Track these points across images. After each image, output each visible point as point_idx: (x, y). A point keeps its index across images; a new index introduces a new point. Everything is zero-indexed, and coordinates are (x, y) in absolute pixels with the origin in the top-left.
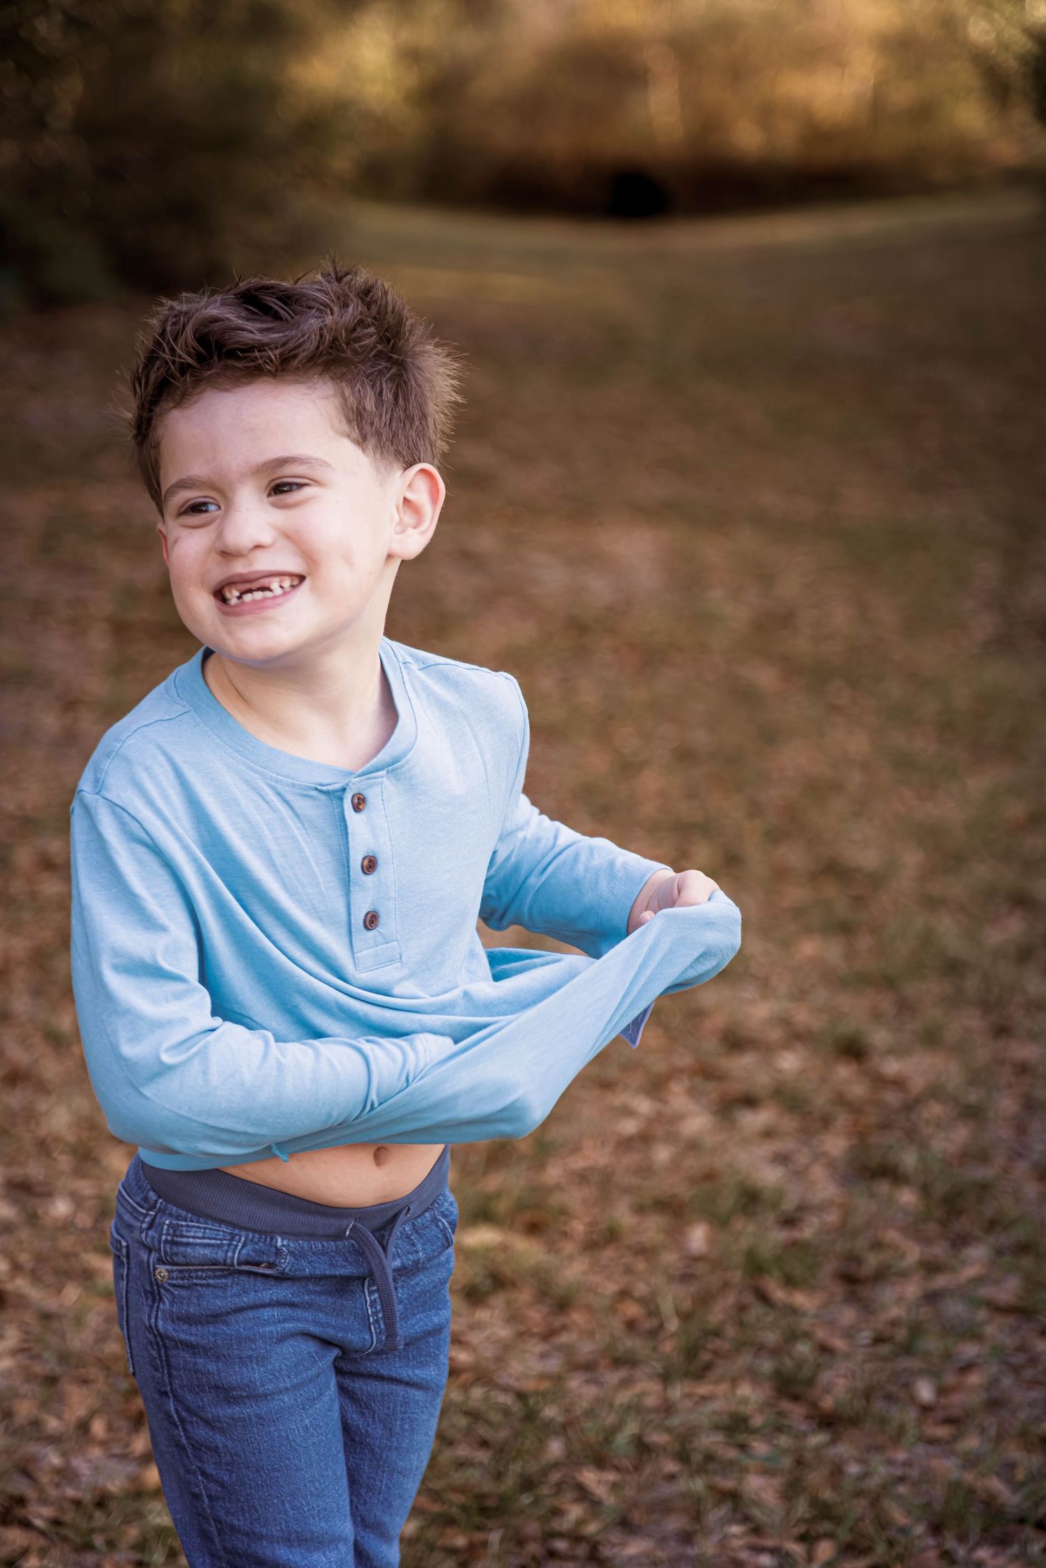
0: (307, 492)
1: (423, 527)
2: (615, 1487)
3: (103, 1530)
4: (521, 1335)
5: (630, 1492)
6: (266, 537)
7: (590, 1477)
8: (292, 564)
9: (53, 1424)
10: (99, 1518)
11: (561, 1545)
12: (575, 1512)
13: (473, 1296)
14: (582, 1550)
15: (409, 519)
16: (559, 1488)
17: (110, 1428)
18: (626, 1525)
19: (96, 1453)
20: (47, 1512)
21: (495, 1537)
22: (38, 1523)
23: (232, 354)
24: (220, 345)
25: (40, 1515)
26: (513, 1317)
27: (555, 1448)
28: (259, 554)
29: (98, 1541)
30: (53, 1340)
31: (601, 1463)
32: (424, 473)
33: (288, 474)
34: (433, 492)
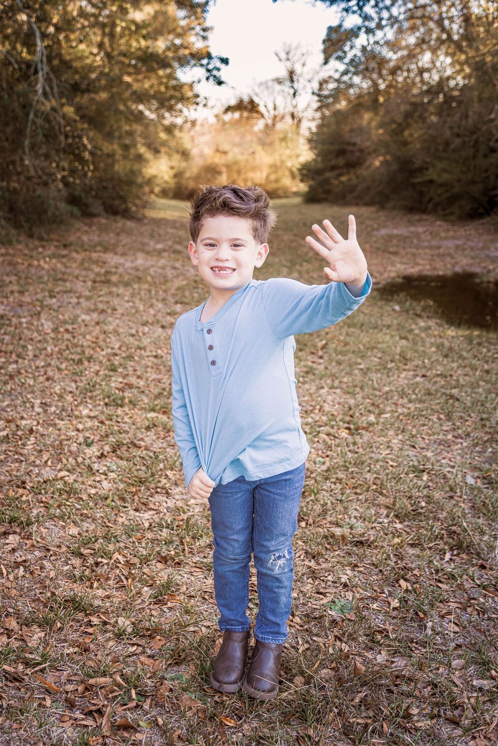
0: (242, 247)
1: (262, 259)
2: (174, 475)
3: (44, 489)
4: (158, 438)
5: (178, 476)
6: (229, 258)
7: (169, 473)
8: (234, 266)
9: (38, 462)
10: (44, 486)
11: (159, 490)
12: (164, 481)
13: (148, 428)
14: (164, 491)
15: (259, 257)
16: (161, 476)
17: (52, 462)
18: (176, 484)
19: (48, 469)
20: (31, 485)
21: (143, 488)
22: (28, 487)
23: (232, 209)
24: (228, 206)
25: (29, 485)
26: (156, 434)
27: (161, 466)
28: (226, 262)
29: (43, 492)
30: (43, 441)
31: (172, 469)
32: (265, 246)
33: (237, 242)
34: (266, 251)
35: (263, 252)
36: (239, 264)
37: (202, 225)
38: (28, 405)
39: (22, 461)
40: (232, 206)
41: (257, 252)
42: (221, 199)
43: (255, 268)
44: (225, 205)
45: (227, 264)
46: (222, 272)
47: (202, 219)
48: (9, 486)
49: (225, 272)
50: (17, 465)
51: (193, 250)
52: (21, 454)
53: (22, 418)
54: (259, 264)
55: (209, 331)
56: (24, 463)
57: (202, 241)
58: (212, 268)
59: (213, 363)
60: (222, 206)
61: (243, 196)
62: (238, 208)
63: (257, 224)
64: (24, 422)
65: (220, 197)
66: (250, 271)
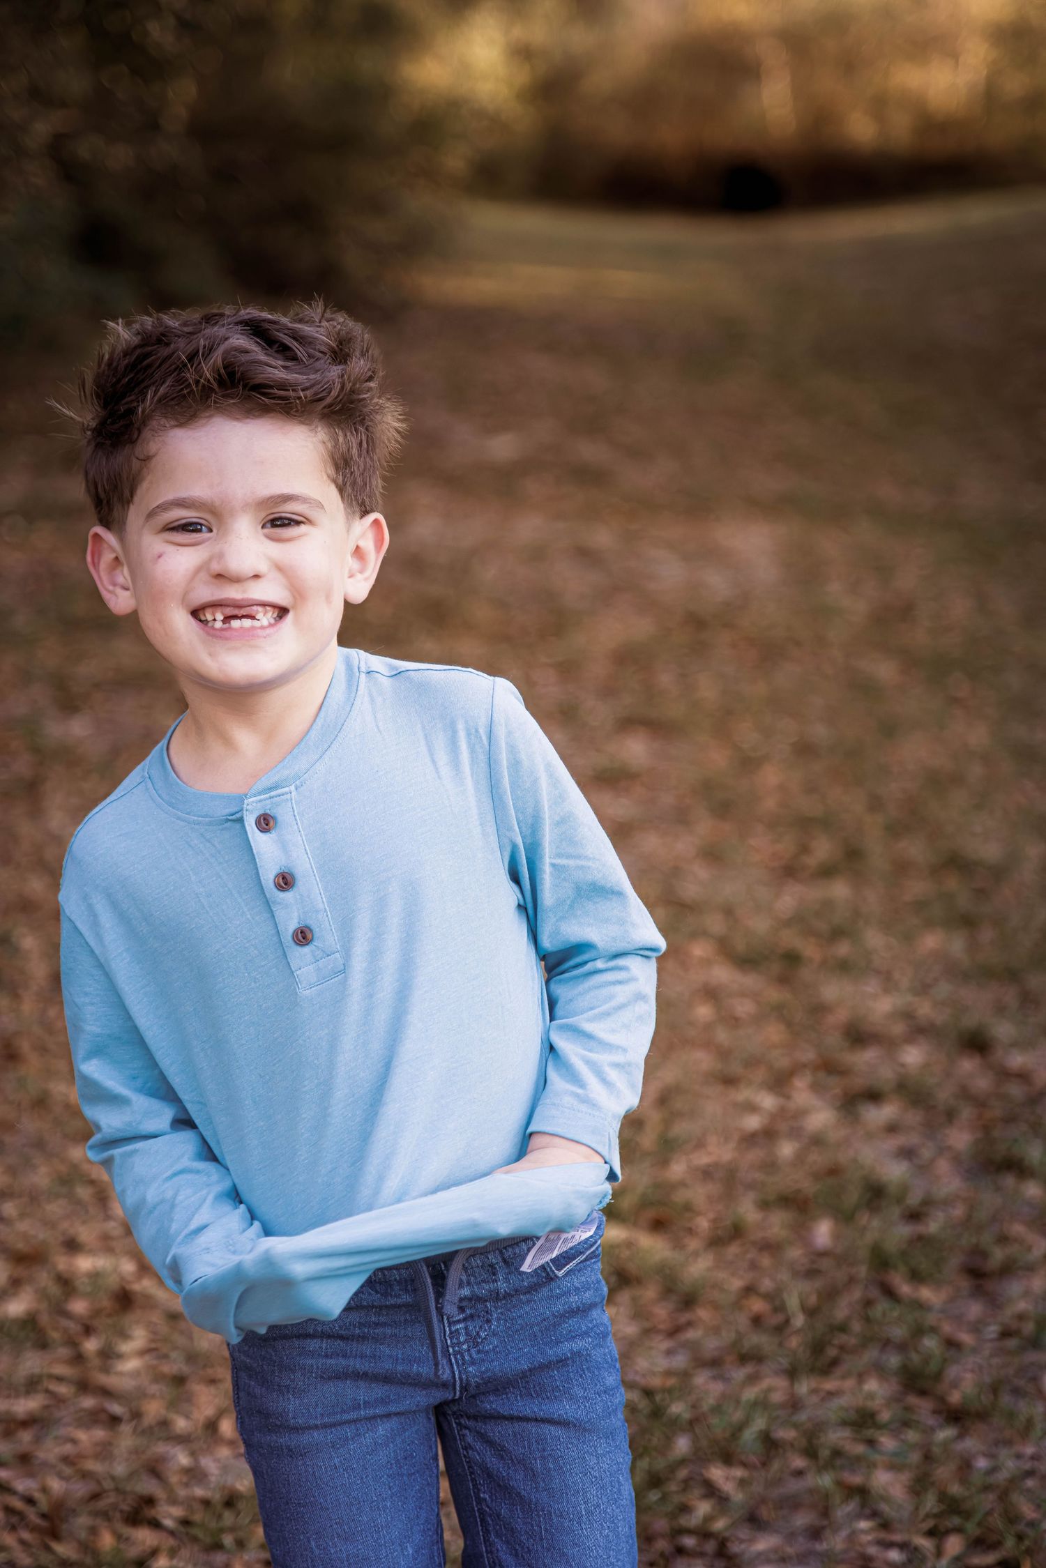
0: (303, 528)
1: (367, 573)
2: (742, 1483)
3: (232, 1529)
4: (647, 1332)
5: (757, 1488)
7: (717, 1473)
8: (282, 598)
9: (181, 1424)
10: (228, 1518)
11: (689, 1542)
12: (703, 1508)
14: (710, 1546)
15: (358, 566)
16: (686, 1484)
18: (754, 1521)
19: (224, 1452)
20: (177, 1512)
22: (168, 1523)
25: (169, 1515)
26: (639, 1313)
27: (682, 1445)
28: (255, 583)
29: (228, 1540)
30: (181, 1340)
31: (728, 1458)
32: (376, 522)
33: (290, 508)
34: (379, 542)
35: (368, 544)
36: (299, 592)
37: (147, 459)
38: (84, 1192)
39: (115, 1420)
40: (259, 379)
41: (352, 547)
42: (217, 357)
43: (348, 605)
44: (231, 374)
45: (258, 592)
46: (235, 624)
47: (146, 433)
48: (96, 1514)
49: (247, 623)
50: (99, 1434)
51: (108, 557)
52: (106, 1393)
53: (72, 1246)
54: (360, 589)
55: (265, 823)
56: (126, 1428)
57: (151, 515)
58: (196, 613)
59: (303, 936)
60: (221, 382)
61: (288, 341)
62: (283, 386)
63: (350, 441)
64: (84, 1264)
65: (210, 350)
66: (332, 618)
